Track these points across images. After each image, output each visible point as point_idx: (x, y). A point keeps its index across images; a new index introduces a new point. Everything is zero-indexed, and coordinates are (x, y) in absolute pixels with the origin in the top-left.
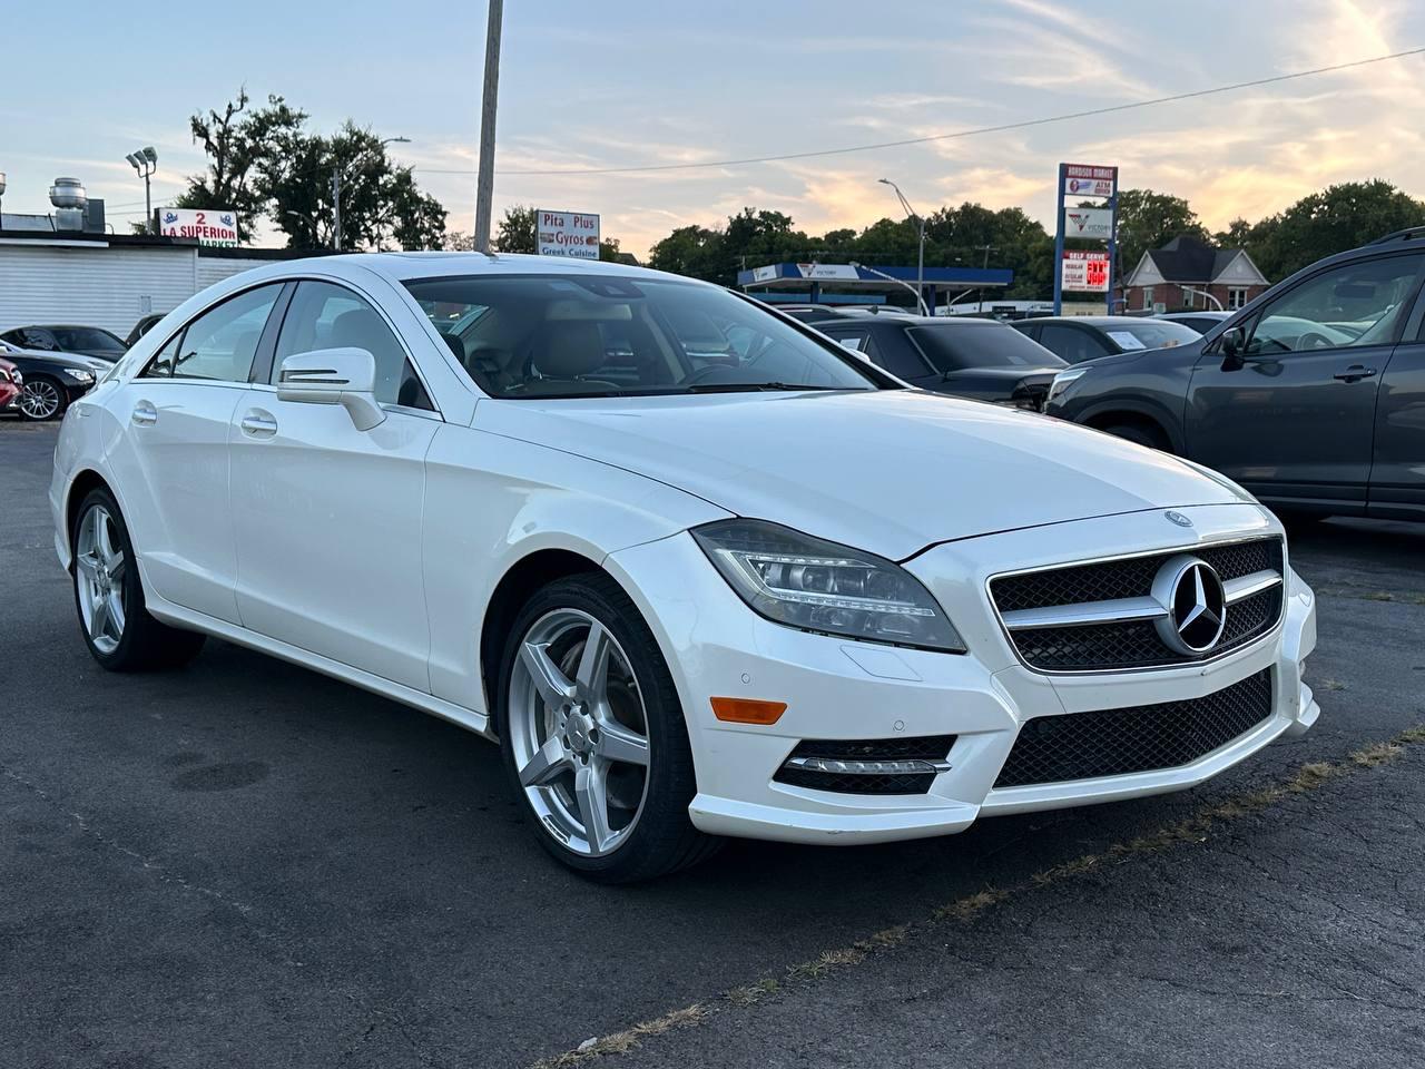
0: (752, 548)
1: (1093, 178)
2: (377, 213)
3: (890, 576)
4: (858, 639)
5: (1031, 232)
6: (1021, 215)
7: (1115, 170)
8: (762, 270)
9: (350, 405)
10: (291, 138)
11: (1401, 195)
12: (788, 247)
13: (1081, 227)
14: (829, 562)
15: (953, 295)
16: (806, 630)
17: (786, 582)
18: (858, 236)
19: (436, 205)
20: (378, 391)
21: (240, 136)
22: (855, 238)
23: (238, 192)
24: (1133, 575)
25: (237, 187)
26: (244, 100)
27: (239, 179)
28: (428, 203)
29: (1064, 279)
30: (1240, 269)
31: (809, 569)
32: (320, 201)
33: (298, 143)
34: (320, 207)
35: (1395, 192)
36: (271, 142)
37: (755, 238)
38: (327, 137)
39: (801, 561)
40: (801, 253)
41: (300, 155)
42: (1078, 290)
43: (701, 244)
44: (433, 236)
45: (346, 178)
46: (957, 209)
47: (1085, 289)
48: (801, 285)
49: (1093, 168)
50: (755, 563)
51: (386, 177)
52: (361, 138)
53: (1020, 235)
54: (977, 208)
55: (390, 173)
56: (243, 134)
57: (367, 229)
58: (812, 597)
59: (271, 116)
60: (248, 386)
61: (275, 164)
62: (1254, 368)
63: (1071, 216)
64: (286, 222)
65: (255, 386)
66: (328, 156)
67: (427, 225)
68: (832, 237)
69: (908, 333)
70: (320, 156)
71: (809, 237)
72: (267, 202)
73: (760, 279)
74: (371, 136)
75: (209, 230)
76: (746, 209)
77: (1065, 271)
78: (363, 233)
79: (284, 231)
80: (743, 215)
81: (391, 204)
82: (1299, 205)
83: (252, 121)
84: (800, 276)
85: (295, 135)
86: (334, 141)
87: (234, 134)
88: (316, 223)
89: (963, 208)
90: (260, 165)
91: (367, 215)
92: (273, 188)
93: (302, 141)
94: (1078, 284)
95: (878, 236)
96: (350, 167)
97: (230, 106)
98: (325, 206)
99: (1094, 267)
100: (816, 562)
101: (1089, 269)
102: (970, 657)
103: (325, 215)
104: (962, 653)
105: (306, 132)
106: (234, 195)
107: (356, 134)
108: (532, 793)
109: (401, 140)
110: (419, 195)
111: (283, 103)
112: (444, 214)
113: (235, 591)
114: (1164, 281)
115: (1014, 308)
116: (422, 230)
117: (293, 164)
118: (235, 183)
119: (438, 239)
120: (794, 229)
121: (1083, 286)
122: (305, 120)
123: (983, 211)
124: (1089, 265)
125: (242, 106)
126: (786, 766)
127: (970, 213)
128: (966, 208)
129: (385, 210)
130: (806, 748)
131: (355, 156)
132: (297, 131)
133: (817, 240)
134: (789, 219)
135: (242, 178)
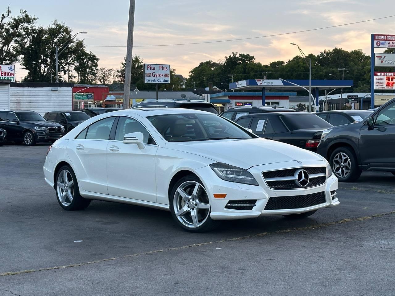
0: (220, 168)
1: (386, 40)
2: (67, 60)
3: (245, 172)
4: (239, 183)
5: (366, 61)
6: (361, 53)
8: (240, 82)
9: (138, 144)
10: (30, 28)
12: (253, 69)
13: (382, 62)
14: (234, 170)
15: (328, 91)
16: (230, 181)
17: (227, 174)
18: (286, 64)
19: (94, 56)
20: (144, 141)
21: (7, 28)
22: (284, 64)
23: (6, 52)
24: (290, 172)
25: (6, 50)
26: (9, 12)
27: (7, 47)
28: (90, 55)
29: (375, 84)
31: (231, 171)
32: (42, 56)
33: (33, 30)
34: (42, 58)
36: (21, 30)
37: (238, 66)
38: (46, 27)
39: (229, 170)
40: (259, 73)
41: (34, 36)
42: (382, 89)
43: (213, 69)
44: (92, 70)
45: (54, 45)
46: (331, 51)
47: (385, 89)
48: (258, 88)
49: (386, 35)
50: (221, 170)
51: (72, 44)
52: (61, 27)
53: (361, 62)
54: (340, 51)
55: (73, 42)
56: (9, 27)
57: (63, 67)
58: (231, 176)
59: (21, 19)
60: (109, 140)
61: (23, 40)
62: (377, 129)
63: (377, 57)
64: (27, 65)
65: (111, 140)
66: (46, 36)
67: (90, 65)
68: (274, 65)
69: (280, 118)
70: (42, 36)
71: (262, 65)
72: (19, 56)
73: (239, 86)
74: (65, 26)
75: (3, 73)
76: (233, 53)
77: (375, 81)
78: (61, 69)
79: (26, 69)
80: (232, 56)
81: (73, 56)
83: (13, 21)
84: (257, 85)
85: (32, 27)
86: (49, 29)
87: (4, 27)
88: (41, 65)
89: (333, 50)
90: (16, 40)
91: (63, 61)
92: (22, 50)
93: (35, 30)
94: (382, 87)
95: (294, 64)
96: (56, 40)
97: (3, 15)
98: (44, 58)
99: (389, 79)
100: (232, 170)
101: (386, 80)
102: (259, 186)
103: (44, 61)
104: (258, 185)
105: (37, 26)
106: (4, 54)
107: (58, 26)
108: (179, 218)
109: (84, 33)
110: (86, 51)
111: (27, 13)
112: (97, 60)
113: (107, 186)
115: (357, 96)
116: (88, 67)
117: (30, 40)
118: (5, 49)
119: (94, 71)
120: (256, 61)
121: (384, 87)
122: (36, 20)
123: (344, 52)
124: (386, 78)
125: (8, 15)
126: (227, 205)
127: (338, 53)
128: (335, 50)
129: (71, 58)
130: (230, 202)
131: (58, 35)
132: (33, 25)
133: (266, 66)
134: (253, 57)
135: (8, 46)
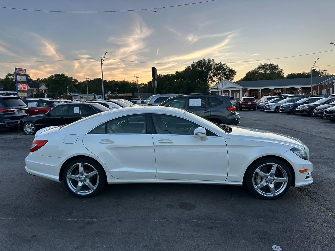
1: (21, 71)
7: (26, 69)
11: (66, 76)
13: (20, 79)
30: (43, 87)
35: (66, 75)
47: (23, 90)
49: (21, 69)
63: (18, 77)
77: (18, 87)
82: (50, 77)
94: (21, 89)
99: (24, 86)
114: (30, 88)
